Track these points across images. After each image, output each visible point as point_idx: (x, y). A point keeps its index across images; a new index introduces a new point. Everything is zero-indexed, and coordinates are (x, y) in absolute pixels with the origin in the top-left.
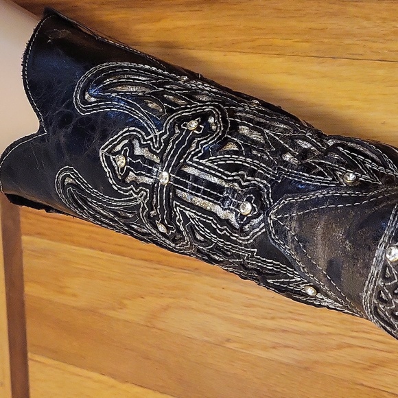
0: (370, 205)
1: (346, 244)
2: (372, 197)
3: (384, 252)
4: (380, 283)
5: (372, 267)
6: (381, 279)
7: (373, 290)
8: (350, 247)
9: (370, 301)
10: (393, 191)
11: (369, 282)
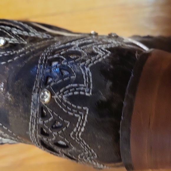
0: (21, 60)
1: (8, 96)
2: (21, 53)
3: (38, 96)
4: (40, 121)
5: (31, 110)
6: (40, 119)
7: (36, 128)
8: (11, 97)
9: (36, 136)
10: (36, 46)
11: (32, 123)
